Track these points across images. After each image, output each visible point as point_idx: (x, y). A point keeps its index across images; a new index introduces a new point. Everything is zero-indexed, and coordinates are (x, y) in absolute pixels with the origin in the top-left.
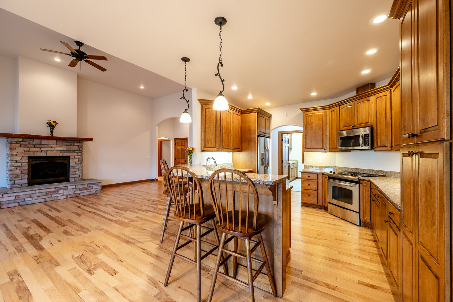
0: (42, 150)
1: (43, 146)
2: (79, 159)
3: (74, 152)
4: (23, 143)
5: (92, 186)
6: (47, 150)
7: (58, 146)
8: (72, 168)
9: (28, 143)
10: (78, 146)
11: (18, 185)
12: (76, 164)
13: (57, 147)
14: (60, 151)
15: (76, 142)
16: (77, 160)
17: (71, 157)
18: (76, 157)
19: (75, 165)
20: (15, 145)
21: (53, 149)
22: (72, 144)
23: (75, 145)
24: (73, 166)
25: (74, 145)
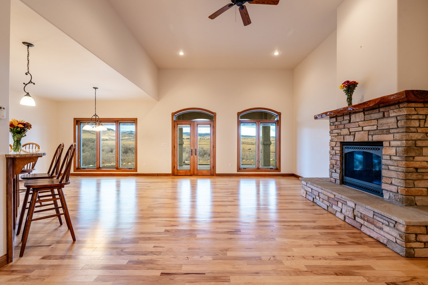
0: (350, 133)
1: (351, 125)
2: (397, 149)
3: (388, 131)
4: (336, 123)
5: (382, 221)
6: (355, 132)
7: (366, 123)
8: (386, 169)
9: (340, 124)
10: (396, 117)
11: (333, 179)
12: (391, 159)
13: (365, 125)
14: (369, 131)
15: (392, 107)
16: (393, 151)
17: (385, 144)
18: (393, 143)
19: (389, 162)
20: (332, 128)
21: (360, 129)
22: (386, 114)
23: (391, 115)
24: (388, 165)
25: (389, 117)
